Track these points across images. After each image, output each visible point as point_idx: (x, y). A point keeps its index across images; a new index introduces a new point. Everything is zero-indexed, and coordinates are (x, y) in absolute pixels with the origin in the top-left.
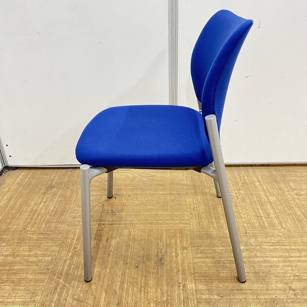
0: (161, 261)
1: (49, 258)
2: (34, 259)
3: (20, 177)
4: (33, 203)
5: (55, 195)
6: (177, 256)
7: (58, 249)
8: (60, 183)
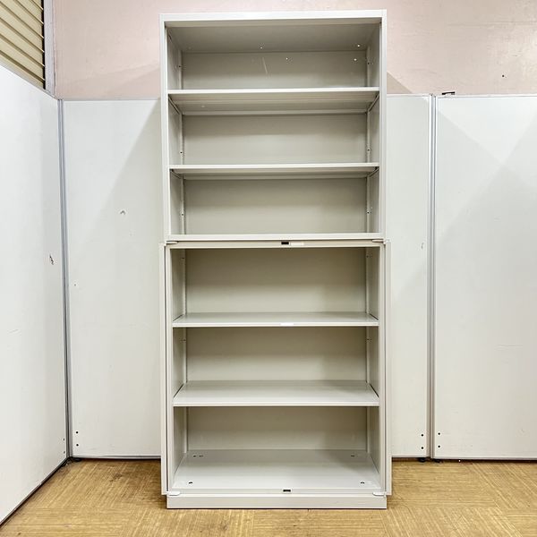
0: (224, 528)
1: (120, 527)
2: (105, 527)
3: (85, 467)
4: (100, 489)
5: (123, 482)
6: (239, 524)
7: (127, 520)
8: (127, 473)
